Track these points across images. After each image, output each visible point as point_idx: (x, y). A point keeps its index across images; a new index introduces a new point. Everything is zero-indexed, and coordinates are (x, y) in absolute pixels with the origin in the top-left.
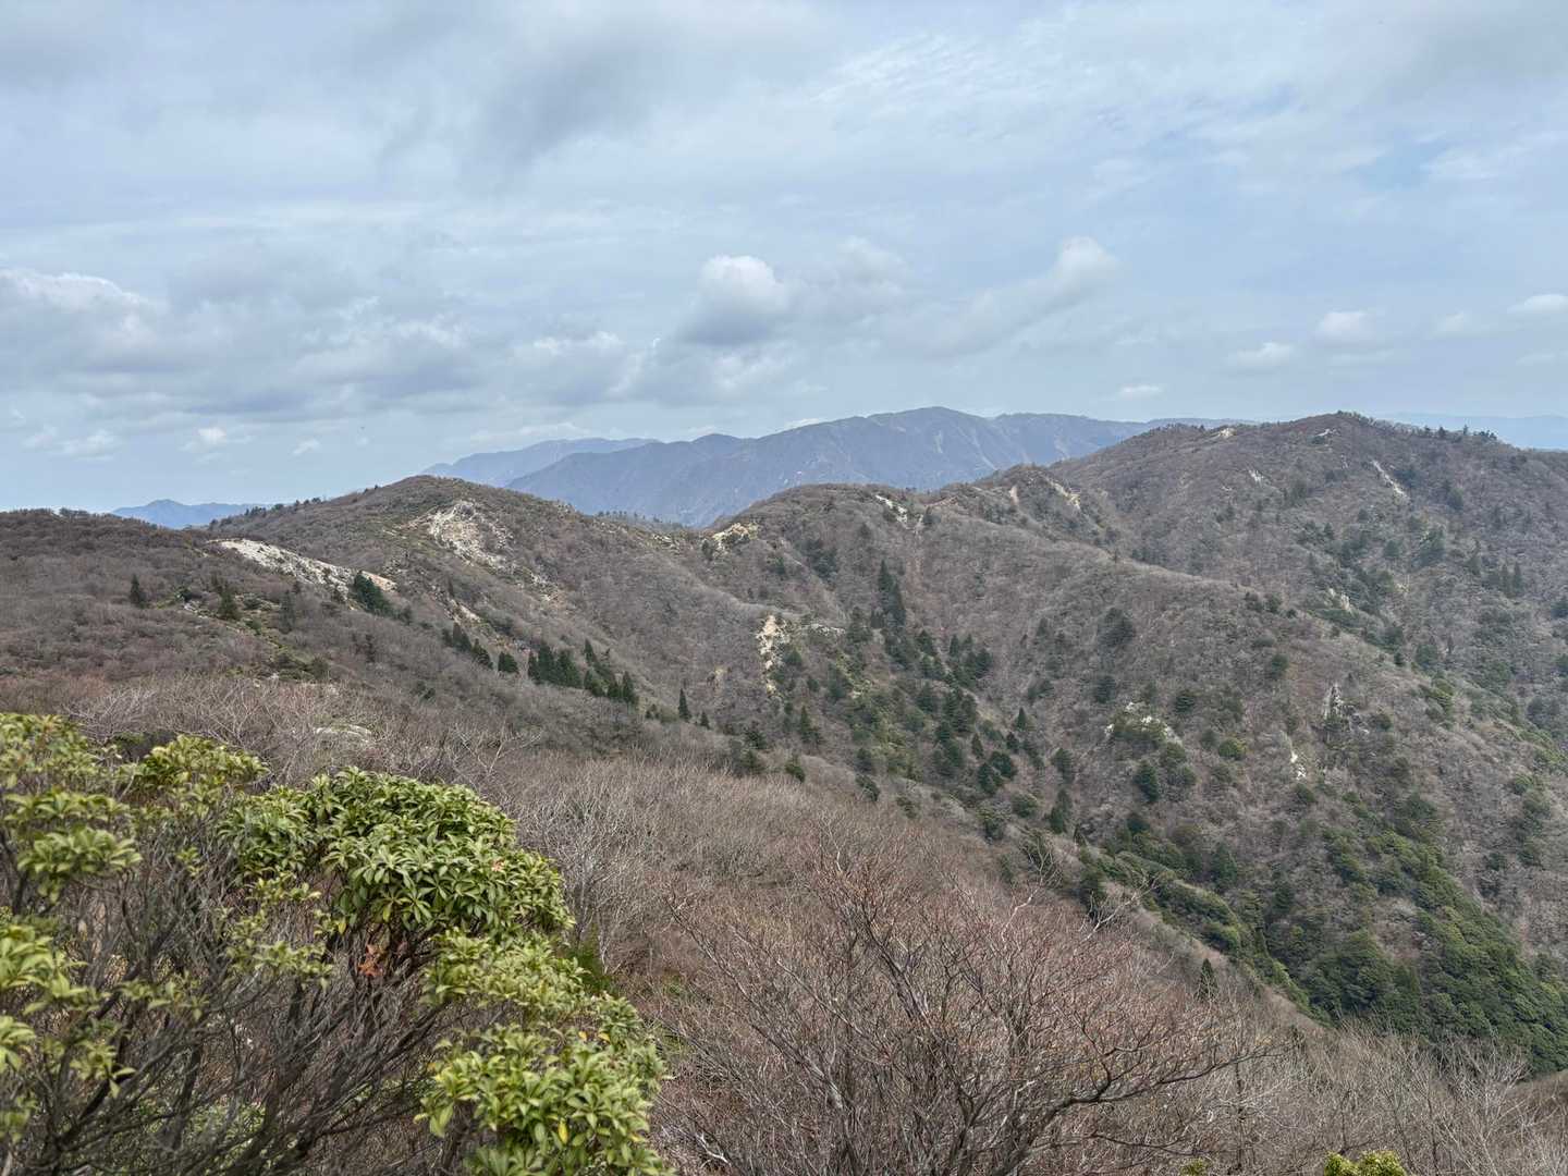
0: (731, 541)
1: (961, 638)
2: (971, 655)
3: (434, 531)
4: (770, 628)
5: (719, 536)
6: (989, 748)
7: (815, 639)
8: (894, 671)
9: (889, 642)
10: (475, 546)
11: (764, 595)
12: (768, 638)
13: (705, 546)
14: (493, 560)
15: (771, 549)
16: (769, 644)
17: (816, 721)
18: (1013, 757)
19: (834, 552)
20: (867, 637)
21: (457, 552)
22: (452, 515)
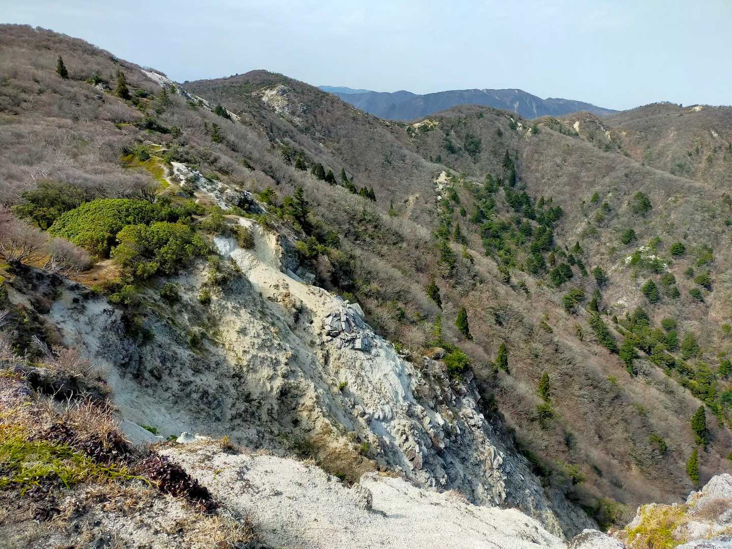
0: (425, 129)
1: (546, 199)
2: (551, 209)
3: (265, 99)
4: (443, 177)
5: (417, 125)
6: (560, 261)
7: (468, 187)
8: (508, 212)
9: (508, 195)
10: (287, 111)
11: (439, 160)
12: (440, 183)
13: (409, 129)
14: (297, 120)
15: (445, 136)
16: (441, 187)
17: (464, 232)
18: (572, 267)
19: (480, 143)
20: (496, 191)
21: (277, 112)
22: (274, 92)
